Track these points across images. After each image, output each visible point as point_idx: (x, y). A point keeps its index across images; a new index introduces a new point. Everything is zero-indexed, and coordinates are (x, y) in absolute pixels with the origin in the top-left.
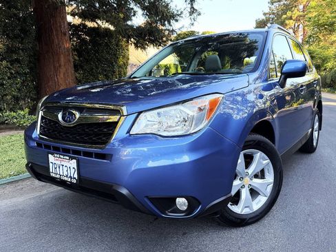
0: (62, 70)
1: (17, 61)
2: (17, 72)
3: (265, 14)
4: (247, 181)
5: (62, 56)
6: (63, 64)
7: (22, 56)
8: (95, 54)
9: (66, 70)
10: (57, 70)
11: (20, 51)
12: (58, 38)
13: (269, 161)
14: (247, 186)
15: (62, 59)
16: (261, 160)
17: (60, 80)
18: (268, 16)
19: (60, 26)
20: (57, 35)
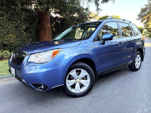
0: (47, 35)
1: (30, 32)
2: (30, 36)
3: (146, 6)
4: (78, 80)
5: (47, 30)
6: (47, 32)
7: (32, 30)
8: (62, 28)
9: (49, 35)
10: (45, 35)
11: (32, 29)
12: (45, 23)
13: (87, 73)
14: (78, 82)
15: (47, 31)
16: (84, 73)
17: (46, 39)
18: (147, 6)
19: (47, 18)
20: (45, 22)
